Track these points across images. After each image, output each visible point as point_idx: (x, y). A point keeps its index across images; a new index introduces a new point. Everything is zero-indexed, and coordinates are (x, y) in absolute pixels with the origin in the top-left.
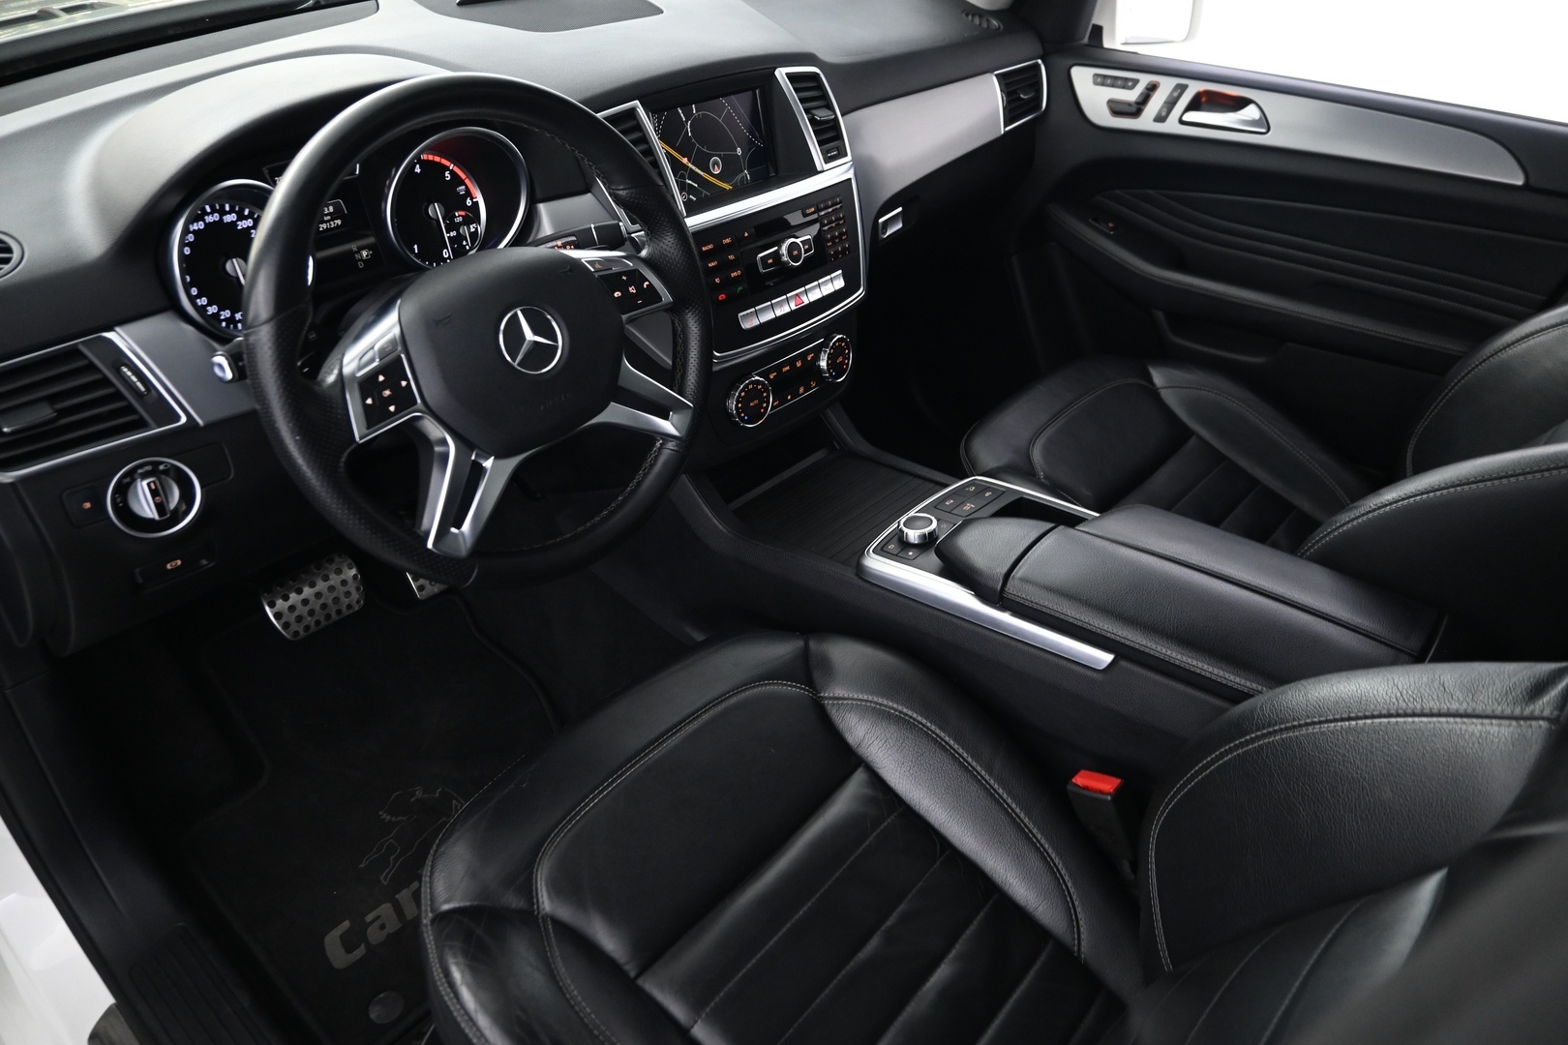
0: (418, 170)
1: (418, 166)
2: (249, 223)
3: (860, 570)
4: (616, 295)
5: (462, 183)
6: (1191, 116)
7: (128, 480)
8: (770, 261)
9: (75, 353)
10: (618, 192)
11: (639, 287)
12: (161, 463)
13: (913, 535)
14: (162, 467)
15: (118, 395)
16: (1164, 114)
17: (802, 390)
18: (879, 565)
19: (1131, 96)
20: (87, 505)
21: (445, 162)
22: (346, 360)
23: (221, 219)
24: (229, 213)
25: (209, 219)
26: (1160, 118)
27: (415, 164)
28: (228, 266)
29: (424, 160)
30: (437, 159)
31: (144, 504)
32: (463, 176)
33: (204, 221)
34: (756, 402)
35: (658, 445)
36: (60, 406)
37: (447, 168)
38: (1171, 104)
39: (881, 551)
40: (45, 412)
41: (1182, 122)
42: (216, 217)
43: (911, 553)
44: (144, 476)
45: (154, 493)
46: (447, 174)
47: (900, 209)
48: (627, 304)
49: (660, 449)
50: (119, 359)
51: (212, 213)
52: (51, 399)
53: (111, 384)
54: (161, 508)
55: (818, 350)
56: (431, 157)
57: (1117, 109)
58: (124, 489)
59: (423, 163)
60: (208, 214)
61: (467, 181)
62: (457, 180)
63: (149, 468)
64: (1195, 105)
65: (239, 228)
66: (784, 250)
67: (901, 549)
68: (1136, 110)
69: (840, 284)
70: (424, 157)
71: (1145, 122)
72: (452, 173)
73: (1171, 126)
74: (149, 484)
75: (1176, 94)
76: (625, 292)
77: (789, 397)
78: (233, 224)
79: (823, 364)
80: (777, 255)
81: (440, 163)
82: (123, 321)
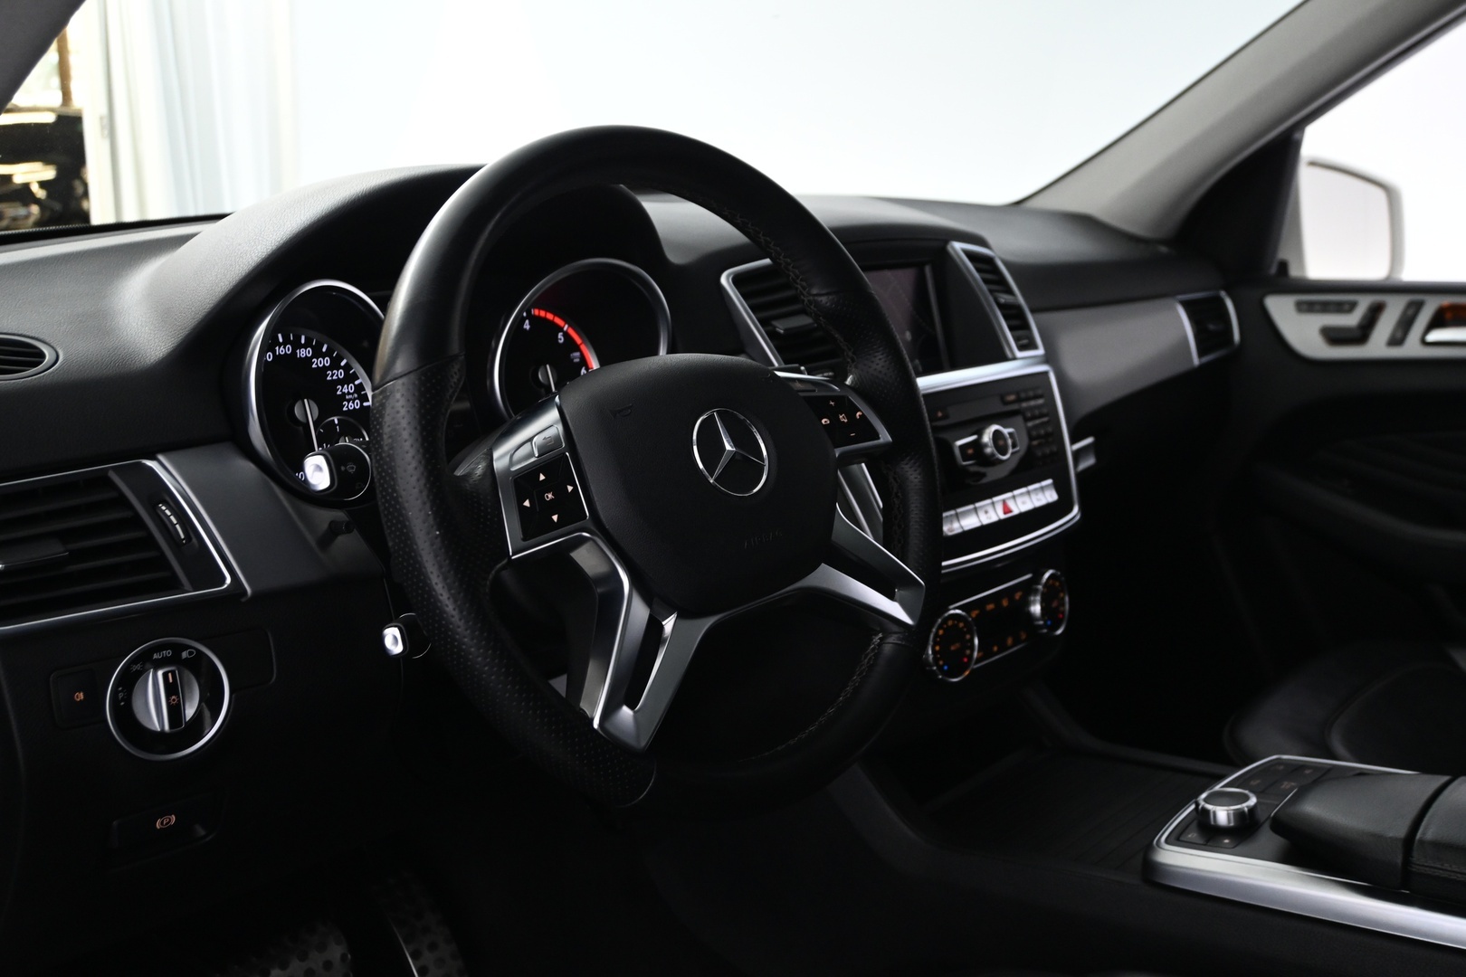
0: (527, 326)
1: (527, 322)
2: (327, 362)
3: (1151, 872)
4: (823, 421)
5: (577, 348)
6: (1436, 335)
7: (137, 667)
8: (970, 451)
9: (103, 481)
10: (820, 299)
11: (851, 416)
12: (187, 647)
13: (1222, 815)
14: (185, 655)
15: (150, 541)
16: (1399, 335)
17: (1010, 641)
18: (1181, 859)
19: (1351, 320)
20: (81, 696)
21: (558, 321)
22: (496, 454)
23: (294, 352)
24: (305, 346)
25: (280, 351)
26: (1396, 341)
27: (523, 320)
28: (297, 411)
29: (534, 316)
30: (550, 316)
31: (153, 709)
32: (578, 340)
33: (274, 352)
34: (958, 645)
35: (876, 640)
36: (72, 546)
37: (561, 329)
38: (1405, 324)
39: (1178, 839)
40: (56, 550)
41: (1424, 343)
42: (288, 349)
43: (1227, 841)
44: (157, 665)
45: (171, 689)
46: (560, 335)
47: (1089, 440)
48: (838, 434)
49: (880, 645)
50: (158, 492)
51: (284, 344)
52: (63, 536)
53: (143, 526)
54: (175, 711)
55: (1028, 588)
56: (542, 313)
57: (1334, 336)
58: (130, 681)
59: (533, 319)
60: (280, 345)
61: (583, 348)
62: (571, 345)
63: (168, 653)
64: (1439, 321)
65: (314, 366)
66: (987, 437)
67: (1209, 835)
68: (1361, 334)
69: (1051, 496)
70: (535, 312)
71: (1377, 347)
72: (566, 335)
73: (1412, 348)
74: (165, 676)
75: (1410, 312)
76: (834, 420)
77: (995, 649)
78: (308, 360)
79: (1036, 609)
80: (977, 445)
81: (552, 323)
82: (167, 448)
